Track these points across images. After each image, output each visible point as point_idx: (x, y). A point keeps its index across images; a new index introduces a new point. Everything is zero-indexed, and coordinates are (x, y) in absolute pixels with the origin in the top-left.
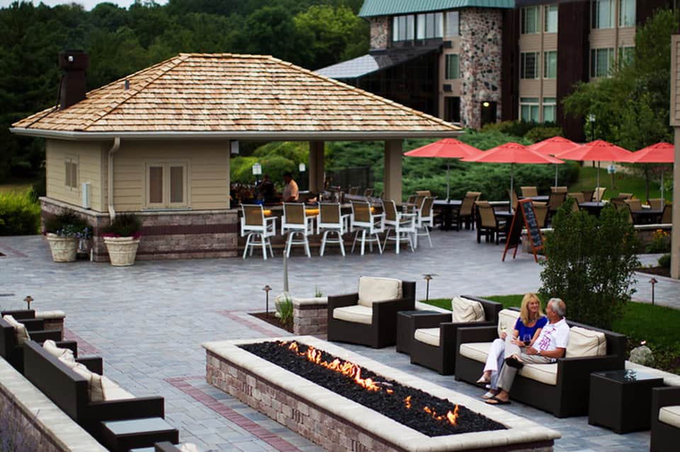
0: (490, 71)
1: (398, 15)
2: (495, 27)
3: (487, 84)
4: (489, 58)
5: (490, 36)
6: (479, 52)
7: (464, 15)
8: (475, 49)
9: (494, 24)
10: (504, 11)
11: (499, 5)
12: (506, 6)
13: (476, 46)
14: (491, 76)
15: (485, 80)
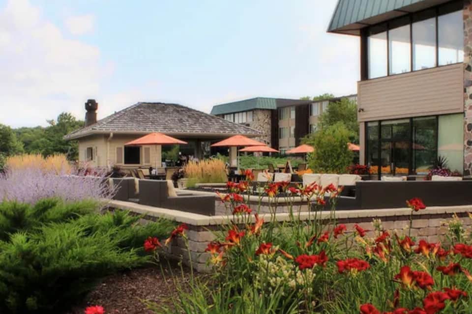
0: (266, 136)
1: (227, 114)
2: (269, 117)
3: (265, 141)
4: (266, 130)
5: (266, 121)
6: (262, 128)
7: (255, 112)
8: (260, 127)
9: (267, 116)
10: (272, 110)
11: (270, 108)
12: (272, 108)
13: (260, 125)
14: (266, 138)
15: (265, 139)
